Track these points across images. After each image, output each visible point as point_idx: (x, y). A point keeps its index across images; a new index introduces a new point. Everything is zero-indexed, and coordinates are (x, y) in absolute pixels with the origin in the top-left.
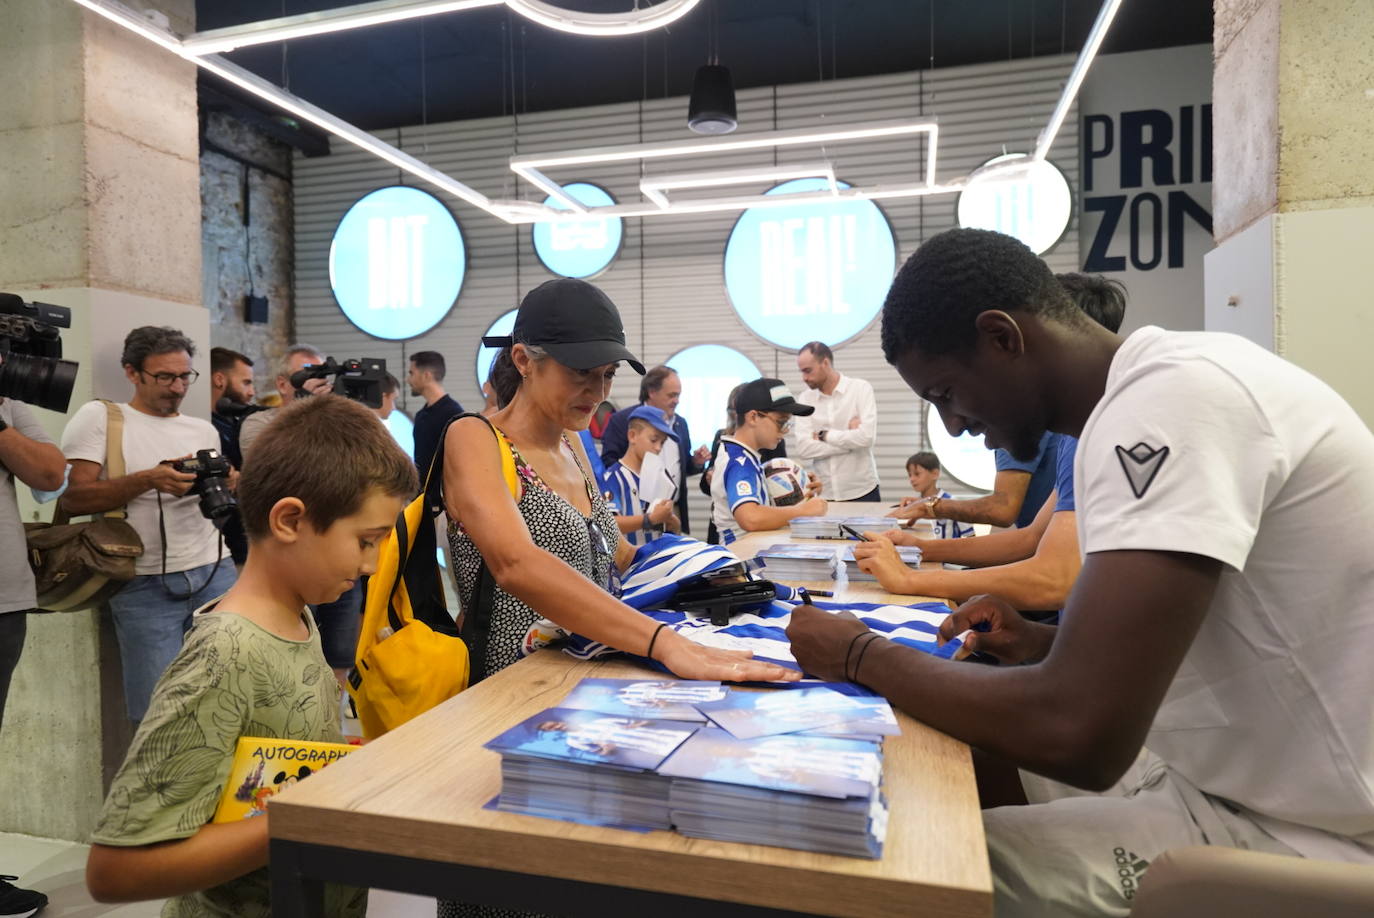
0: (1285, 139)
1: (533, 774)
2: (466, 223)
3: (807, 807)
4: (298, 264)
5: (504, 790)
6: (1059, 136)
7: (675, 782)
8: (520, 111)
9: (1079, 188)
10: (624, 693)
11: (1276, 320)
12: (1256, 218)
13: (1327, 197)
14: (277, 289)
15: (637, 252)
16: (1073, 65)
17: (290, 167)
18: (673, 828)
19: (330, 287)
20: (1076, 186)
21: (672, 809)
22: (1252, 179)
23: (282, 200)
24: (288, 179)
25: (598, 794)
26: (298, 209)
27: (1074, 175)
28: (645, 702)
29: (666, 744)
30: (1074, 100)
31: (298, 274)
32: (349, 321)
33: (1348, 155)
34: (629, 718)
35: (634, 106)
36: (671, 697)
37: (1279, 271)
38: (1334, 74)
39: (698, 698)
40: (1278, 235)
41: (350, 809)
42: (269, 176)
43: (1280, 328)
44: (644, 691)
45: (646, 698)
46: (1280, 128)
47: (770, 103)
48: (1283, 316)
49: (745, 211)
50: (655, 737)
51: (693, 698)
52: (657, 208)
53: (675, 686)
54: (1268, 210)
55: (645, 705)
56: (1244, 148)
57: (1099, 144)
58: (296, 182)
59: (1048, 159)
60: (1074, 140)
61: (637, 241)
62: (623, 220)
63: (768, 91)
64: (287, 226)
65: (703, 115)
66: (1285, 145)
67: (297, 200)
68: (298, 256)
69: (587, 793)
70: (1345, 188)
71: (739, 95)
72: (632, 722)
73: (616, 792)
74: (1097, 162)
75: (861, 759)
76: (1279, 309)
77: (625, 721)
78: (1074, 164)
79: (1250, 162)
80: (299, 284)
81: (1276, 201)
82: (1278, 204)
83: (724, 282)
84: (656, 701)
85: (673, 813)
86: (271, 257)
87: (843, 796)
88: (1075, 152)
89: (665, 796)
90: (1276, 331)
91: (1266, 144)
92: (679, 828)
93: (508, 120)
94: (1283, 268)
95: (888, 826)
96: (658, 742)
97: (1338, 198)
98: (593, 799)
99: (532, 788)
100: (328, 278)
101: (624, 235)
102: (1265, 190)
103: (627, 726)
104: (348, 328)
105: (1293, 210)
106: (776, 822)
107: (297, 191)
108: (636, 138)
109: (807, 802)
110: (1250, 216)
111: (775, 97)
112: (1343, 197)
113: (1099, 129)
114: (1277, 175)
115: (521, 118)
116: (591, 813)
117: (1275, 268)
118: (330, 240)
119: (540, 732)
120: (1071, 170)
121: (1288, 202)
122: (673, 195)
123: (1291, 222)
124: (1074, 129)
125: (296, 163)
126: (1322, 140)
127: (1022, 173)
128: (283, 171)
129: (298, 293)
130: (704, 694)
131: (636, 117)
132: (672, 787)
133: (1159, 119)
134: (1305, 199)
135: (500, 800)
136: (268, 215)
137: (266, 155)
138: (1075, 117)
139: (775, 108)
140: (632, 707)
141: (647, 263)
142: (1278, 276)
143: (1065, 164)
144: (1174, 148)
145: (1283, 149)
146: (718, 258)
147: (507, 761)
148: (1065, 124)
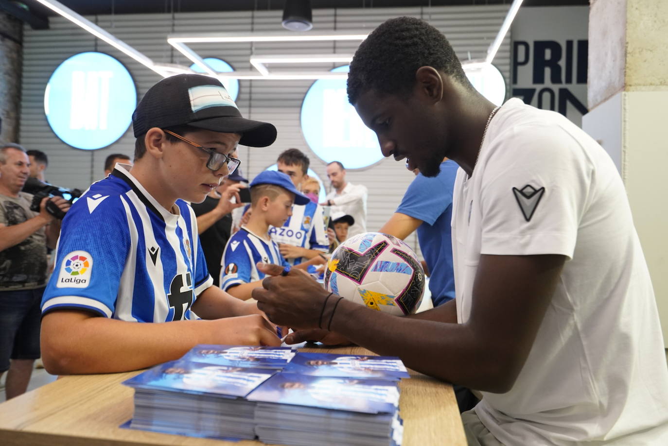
0: (629, 50)
1: (156, 402)
2: (138, 78)
3: (351, 420)
4: (23, 98)
5: (136, 414)
6: (499, 51)
7: (258, 405)
8: (176, 10)
9: (510, 81)
10: (226, 352)
11: (623, 153)
12: (612, 95)
13: (651, 84)
14: (8, 113)
15: (247, 103)
16: (507, 11)
17: (21, 35)
18: (256, 438)
19: (44, 113)
20: (508, 81)
21: (256, 424)
22: (610, 72)
23: (14, 55)
24: (19, 42)
25: (204, 416)
26: (25, 62)
27: (507, 74)
28: (240, 358)
29: (253, 381)
30: (508, 31)
31: (23, 104)
32: (57, 137)
33: (663, 61)
34: (228, 367)
35: (248, 14)
36: (258, 355)
37: (625, 125)
38: (656, 15)
39: (276, 356)
40: (625, 104)
41: (19, 429)
42: (7, 40)
43: (625, 158)
44: (240, 352)
45: (241, 356)
46: (627, 43)
47: (332, 19)
48: (627, 151)
49: (315, 81)
50: (246, 377)
51: (273, 356)
52: (260, 75)
53: (260, 349)
54: (619, 90)
55: (240, 360)
56: (606, 54)
57: (521, 58)
58: (25, 45)
59: (493, 64)
60: (508, 54)
61: (247, 96)
62: (239, 81)
63: (331, 11)
64: (17, 72)
65: (291, 18)
66: (629, 53)
67: (25, 57)
68: (24, 92)
69: (196, 415)
70: (661, 80)
71: (315, 12)
72: (230, 369)
73: (217, 414)
74: (520, 69)
75: (387, 390)
76: (625, 147)
77: (225, 368)
78: (507, 68)
79: (609, 62)
80: (23, 110)
81: (624, 85)
82: (624, 87)
83: (300, 125)
84: (248, 357)
85: (256, 428)
86: (6, 92)
87: (375, 412)
88: (508, 61)
89: (251, 415)
90: (623, 160)
91: (619, 53)
92: (260, 438)
93: (168, 16)
94: (627, 123)
95: (404, 435)
96: (248, 380)
97: (657, 85)
98: (200, 419)
99: (156, 412)
100: (43, 108)
101: (240, 92)
102: (618, 79)
103: (227, 371)
104: (56, 140)
105: (633, 91)
106: (329, 432)
107: (25, 51)
108: (249, 27)
109: (350, 417)
110: (610, 93)
111: (335, 15)
112: (659, 85)
113: (521, 49)
114: (624, 71)
115: (177, 15)
116: (198, 429)
117: (623, 123)
118: (46, 84)
119: (164, 375)
120: (505, 71)
121: (630, 85)
122: (271, 68)
123: (631, 98)
124: (508, 48)
125: (25, 33)
126: (649, 52)
127: (479, 69)
128: (16, 37)
129: (23, 116)
130: (281, 353)
131: (249, 21)
132: (256, 408)
133: (554, 46)
134: (640, 85)
135: (132, 421)
136: (4, 64)
137: (5, 26)
138: (508, 41)
139: (335, 22)
140: (231, 360)
141: (253, 110)
142: (625, 128)
143: (502, 68)
144: (562, 63)
145: (628, 55)
146: (298, 110)
147: (139, 393)
148: (503, 44)
